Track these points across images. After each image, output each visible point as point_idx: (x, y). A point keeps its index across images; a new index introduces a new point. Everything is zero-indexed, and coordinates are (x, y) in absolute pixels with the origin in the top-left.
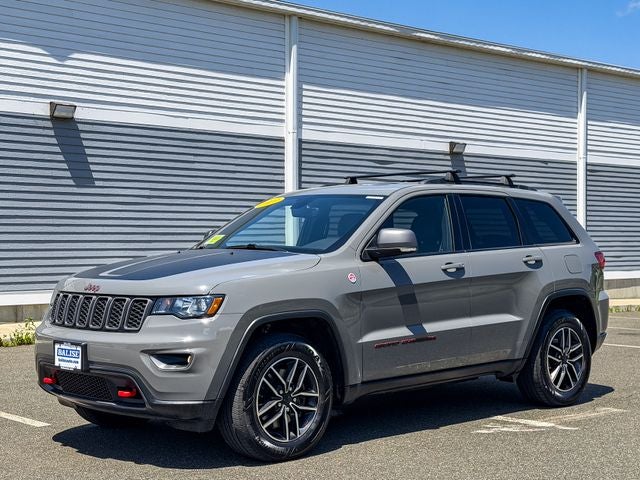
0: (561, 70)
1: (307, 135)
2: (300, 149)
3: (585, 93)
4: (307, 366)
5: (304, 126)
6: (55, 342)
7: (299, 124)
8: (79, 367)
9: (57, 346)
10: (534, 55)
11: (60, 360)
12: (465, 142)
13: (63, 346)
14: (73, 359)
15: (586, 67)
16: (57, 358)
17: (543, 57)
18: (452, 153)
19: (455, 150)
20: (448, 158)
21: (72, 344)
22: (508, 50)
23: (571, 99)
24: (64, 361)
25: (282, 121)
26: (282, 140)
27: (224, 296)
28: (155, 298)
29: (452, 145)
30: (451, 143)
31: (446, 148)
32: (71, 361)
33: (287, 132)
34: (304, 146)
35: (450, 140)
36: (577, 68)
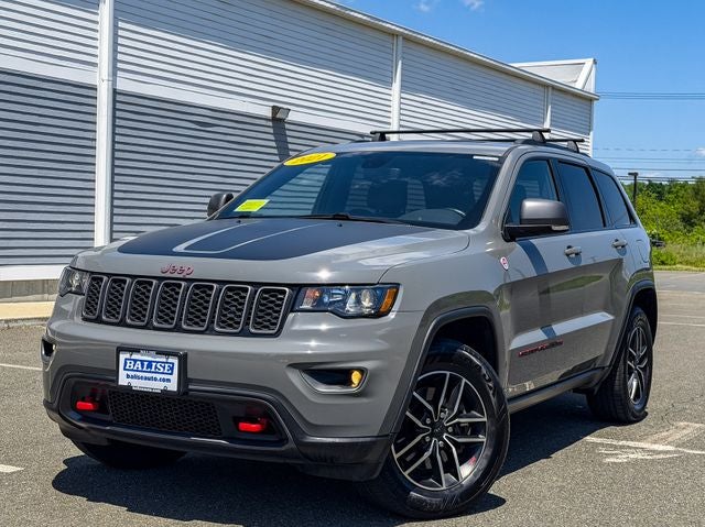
0: (377, 35)
1: (122, 85)
2: (115, 101)
3: (400, 62)
4: (464, 380)
5: (119, 73)
6: (121, 349)
7: (115, 70)
8: (173, 386)
9: (123, 356)
10: (356, 15)
11: (128, 376)
12: (289, 107)
13: (135, 356)
14: (159, 376)
15: (402, 34)
16: (122, 374)
17: (365, 18)
18: (274, 119)
19: (278, 116)
20: (270, 124)
21: (160, 353)
22: (332, 7)
23: (387, 68)
24: (139, 378)
25: (95, 65)
26: (94, 88)
27: (397, 286)
28: (298, 288)
29: (275, 109)
30: (274, 107)
31: (268, 113)
32: (156, 379)
33: (101, 78)
34: (119, 98)
35: (272, 104)
36: (394, 35)
